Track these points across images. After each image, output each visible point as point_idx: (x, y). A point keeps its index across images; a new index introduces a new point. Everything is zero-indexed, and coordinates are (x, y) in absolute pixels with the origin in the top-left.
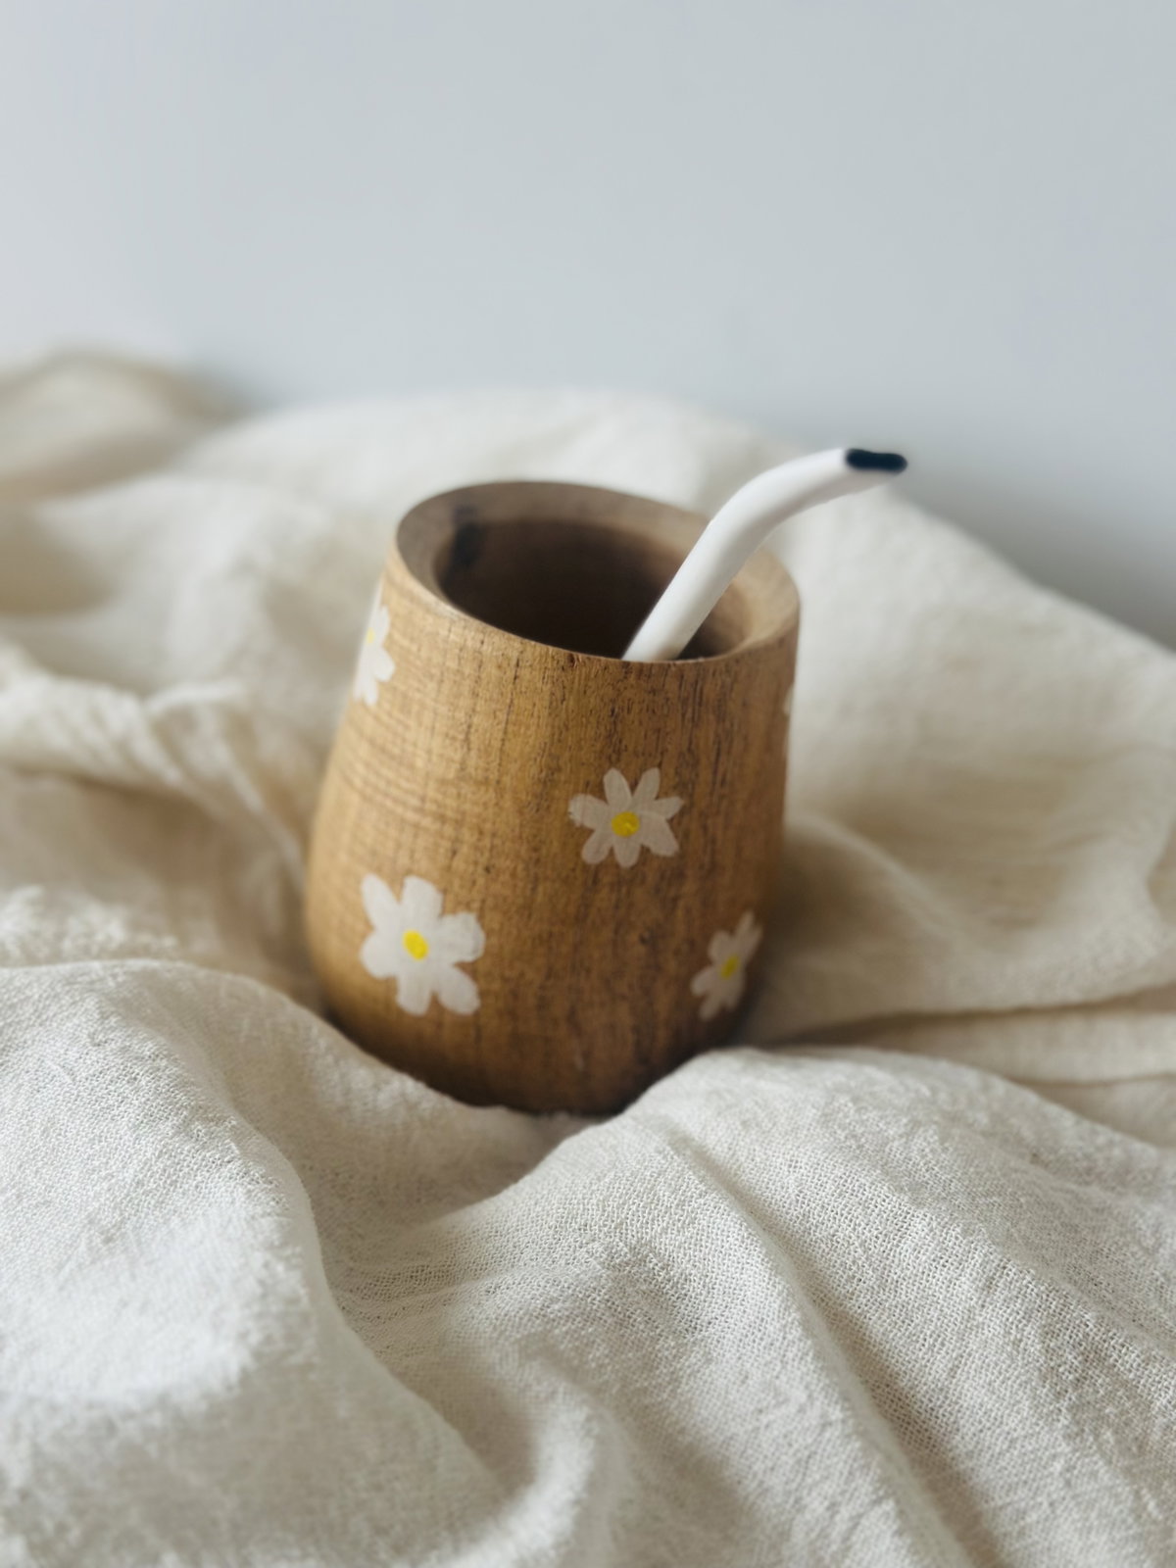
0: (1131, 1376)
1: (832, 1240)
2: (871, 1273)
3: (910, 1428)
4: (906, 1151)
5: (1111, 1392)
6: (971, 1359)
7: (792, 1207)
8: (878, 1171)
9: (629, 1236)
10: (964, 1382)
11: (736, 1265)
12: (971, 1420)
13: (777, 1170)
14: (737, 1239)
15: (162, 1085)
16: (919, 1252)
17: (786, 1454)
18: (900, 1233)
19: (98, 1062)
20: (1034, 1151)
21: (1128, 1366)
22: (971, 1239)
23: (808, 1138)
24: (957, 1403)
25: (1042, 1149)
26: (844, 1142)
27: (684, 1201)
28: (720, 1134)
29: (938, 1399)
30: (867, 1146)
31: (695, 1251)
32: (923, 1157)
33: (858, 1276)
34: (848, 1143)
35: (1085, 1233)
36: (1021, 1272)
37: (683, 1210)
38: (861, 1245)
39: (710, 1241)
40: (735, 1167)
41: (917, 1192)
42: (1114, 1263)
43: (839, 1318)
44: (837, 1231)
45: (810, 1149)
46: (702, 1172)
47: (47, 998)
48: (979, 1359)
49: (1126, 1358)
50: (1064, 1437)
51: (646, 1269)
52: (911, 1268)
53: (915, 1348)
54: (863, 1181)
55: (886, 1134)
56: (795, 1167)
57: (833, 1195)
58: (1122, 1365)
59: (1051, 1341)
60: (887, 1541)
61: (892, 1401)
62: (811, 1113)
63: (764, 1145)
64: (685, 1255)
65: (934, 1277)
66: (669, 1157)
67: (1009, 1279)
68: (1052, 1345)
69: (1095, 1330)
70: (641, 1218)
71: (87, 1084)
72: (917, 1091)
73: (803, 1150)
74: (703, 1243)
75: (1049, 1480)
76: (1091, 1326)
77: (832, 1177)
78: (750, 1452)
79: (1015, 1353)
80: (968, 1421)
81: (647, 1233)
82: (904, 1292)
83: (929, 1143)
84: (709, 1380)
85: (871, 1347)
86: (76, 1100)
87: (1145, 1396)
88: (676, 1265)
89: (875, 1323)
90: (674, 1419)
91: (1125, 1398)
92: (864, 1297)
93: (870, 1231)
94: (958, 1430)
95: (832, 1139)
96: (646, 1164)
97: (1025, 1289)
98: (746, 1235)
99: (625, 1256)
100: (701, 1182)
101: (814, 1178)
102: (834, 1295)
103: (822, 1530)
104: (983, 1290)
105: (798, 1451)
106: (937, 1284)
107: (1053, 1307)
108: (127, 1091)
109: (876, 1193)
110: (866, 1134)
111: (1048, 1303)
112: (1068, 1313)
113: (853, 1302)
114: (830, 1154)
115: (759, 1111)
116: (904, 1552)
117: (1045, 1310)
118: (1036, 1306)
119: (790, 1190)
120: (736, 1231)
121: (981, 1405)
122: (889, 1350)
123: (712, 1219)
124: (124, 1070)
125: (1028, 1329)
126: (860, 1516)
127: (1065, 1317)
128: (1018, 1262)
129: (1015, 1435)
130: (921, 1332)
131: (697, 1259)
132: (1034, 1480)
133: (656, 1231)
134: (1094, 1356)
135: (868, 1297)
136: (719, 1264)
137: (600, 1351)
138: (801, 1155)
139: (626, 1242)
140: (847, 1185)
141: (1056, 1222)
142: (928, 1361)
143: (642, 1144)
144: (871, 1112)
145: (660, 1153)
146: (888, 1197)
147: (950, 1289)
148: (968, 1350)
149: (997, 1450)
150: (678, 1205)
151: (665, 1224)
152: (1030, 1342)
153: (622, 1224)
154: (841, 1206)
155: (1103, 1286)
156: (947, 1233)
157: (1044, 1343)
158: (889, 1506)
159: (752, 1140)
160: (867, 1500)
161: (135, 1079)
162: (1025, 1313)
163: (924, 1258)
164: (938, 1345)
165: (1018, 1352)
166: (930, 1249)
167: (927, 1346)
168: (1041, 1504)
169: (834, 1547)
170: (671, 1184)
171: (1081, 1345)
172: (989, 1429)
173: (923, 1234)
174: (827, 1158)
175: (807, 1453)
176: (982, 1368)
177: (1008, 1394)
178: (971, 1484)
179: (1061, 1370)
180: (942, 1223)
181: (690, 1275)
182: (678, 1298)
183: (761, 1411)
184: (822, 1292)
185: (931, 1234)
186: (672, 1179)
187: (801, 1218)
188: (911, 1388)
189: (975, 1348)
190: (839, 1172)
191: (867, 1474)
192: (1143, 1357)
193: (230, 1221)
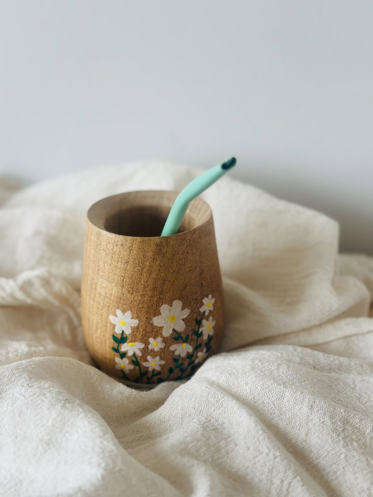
0: (358, 426)
1: (263, 404)
2: (276, 410)
3: (298, 454)
4: (279, 373)
5: (353, 431)
6: (311, 430)
7: (249, 396)
8: (272, 380)
9: (204, 415)
10: (311, 437)
11: (238, 416)
12: (315, 448)
13: (242, 386)
14: (237, 408)
15: (54, 395)
16: (289, 402)
17: (265, 468)
18: (282, 397)
19: (32, 391)
20: (314, 366)
21: (356, 423)
22: (303, 395)
23: (249, 375)
24: (310, 444)
25: (316, 365)
26: (260, 374)
27: (218, 400)
28: (223, 379)
29: (304, 444)
30: (267, 374)
31: (224, 414)
32: (284, 374)
33: (273, 412)
34: (261, 374)
35: (334, 387)
36: (320, 402)
37: (218, 403)
38: (272, 403)
39: (228, 410)
40: (229, 388)
41: (284, 384)
42: (344, 394)
43: (270, 426)
44: (264, 400)
45: (251, 378)
46: (221, 391)
47: (11, 375)
48: (314, 429)
49: (355, 421)
50: (343, 447)
51: (211, 423)
52: (288, 407)
53: (294, 430)
54: (268, 384)
55: (271, 369)
56: (248, 384)
57: (261, 390)
58: (354, 423)
59: (333, 420)
60: (300, 489)
61: (291, 447)
62: (248, 367)
63: (237, 379)
64: (222, 416)
65: (295, 408)
66: (210, 388)
67: (317, 404)
68: (333, 421)
69: (344, 414)
70: (206, 408)
71: (30, 399)
72: (277, 355)
73: (249, 379)
74: (226, 412)
75: (341, 461)
76: (343, 413)
77: (259, 385)
78: (254, 470)
79: (323, 426)
80: (314, 449)
81: (209, 413)
82: (287, 415)
83: (284, 369)
84: (238, 451)
85: (282, 432)
86: (27, 404)
87: (363, 431)
88: (220, 420)
89: (281, 425)
90: (229, 465)
91: (357, 432)
92: (277, 418)
93: (274, 399)
94: (312, 452)
95: (256, 374)
96: (203, 392)
97: (322, 406)
98: (239, 406)
99: (204, 421)
100: (221, 394)
101: (254, 386)
102: (267, 420)
103: (280, 489)
104: (310, 409)
105: (269, 467)
106: (297, 410)
107: (331, 410)
108: (43, 398)
109: (273, 387)
110: (266, 371)
111: (330, 409)
112: (336, 411)
113: (274, 420)
114: (257, 378)
115: (233, 370)
116: (305, 491)
117: (329, 411)
118: (326, 411)
119: (248, 391)
120: (236, 406)
121: (317, 443)
122: (287, 432)
123: (227, 404)
124: (41, 392)
125: (326, 418)
126: (290, 483)
127: (335, 412)
128: (318, 399)
129: (329, 450)
130: (295, 425)
131: (226, 417)
132: (337, 462)
133: (212, 411)
134: (346, 422)
135: (278, 418)
136: (232, 417)
137: (204, 449)
138: (249, 380)
139: (203, 417)
140: (264, 386)
141: (325, 386)
142: (299, 433)
143: (200, 386)
144: (265, 364)
145: (207, 388)
146: (277, 387)
147: (301, 411)
148: (310, 428)
149: (324, 455)
150: (216, 402)
151: (214, 409)
152: (327, 422)
153: (201, 411)
154: (264, 393)
155: (343, 401)
156: (296, 395)
157: (331, 421)
158: (298, 478)
159: (233, 378)
160: (292, 477)
161: (45, 394)
162: (324, 413)
163: (291, 403)
164: (301, 428)
165: (324, 425)
166: (292, 400)
167: (298, 429)
168: (340, 468)
169: (285, 493)
170: (213, 396)
171: (341, 419)
172: (321, 449)
173: (289, 396)
174: (256, 379)
175: (271, 467)
176: (315, 432)
177: (324, 438)
178: (319, 467)
179: (338, 428)
180: (294, 392)
181: (225, 422)
182: (223, 429)
183: (255, 457)
184: (264, 419)
185: (292, 396)
186: (212, 395)
187: (253, 399)
188: (296, 442)
189: (312, 427)
190: (261, 383)
191: (290, 470)
192: (360, 419)
193: (85, 432)
